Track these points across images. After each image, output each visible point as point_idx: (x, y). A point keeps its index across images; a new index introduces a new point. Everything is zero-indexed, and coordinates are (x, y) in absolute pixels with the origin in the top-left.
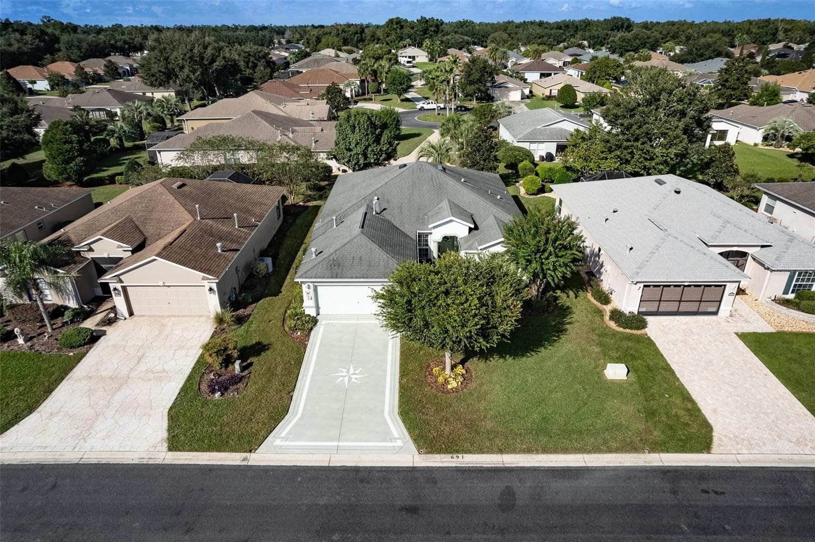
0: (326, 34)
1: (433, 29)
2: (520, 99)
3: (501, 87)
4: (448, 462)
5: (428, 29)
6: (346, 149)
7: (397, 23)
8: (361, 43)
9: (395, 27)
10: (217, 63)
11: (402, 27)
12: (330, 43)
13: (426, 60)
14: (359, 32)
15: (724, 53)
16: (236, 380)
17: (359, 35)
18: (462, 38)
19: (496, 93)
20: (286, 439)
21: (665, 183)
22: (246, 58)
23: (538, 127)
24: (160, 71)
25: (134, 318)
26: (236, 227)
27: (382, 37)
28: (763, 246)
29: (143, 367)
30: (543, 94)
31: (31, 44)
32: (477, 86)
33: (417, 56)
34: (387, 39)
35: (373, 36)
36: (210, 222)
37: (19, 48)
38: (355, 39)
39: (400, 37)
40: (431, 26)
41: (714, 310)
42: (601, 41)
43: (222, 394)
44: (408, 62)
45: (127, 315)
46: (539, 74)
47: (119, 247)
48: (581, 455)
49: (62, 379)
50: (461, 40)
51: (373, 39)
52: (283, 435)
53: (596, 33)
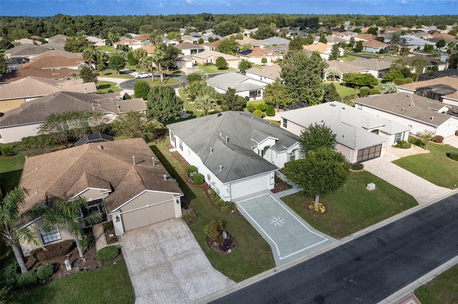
1: (98, 23)
2: (192, 67)
3: (180, 60)
4: (350, 239)
5: (94, 23)
6: (160, 109)
7: (69, 19)
9: (69, 22)
11: (74, 22)
13: (104, 44)
14: (40, 25)
15: (275, 34)
17: (40, 28)
18: (121, 29)
19: (178, 64)
21: (336, 105)
23: (237, 84)
26: (154, 165)
27: (60, 29)
28: (383, 126)
29: (169, 254)
30: (203, 63)
32: (169, 61)
33: (97, 42)
34: (64, 30)
35: (52, 28)
36: (140, 165)
40: (96, 21)
41: (378, 155)
42: (203, 27)
43: (231, 250)
45: (123, 233)
46: (190, 50)
47: (102, 191)
50: (121, 30)
51: (53, 30)
53: (200, 23)
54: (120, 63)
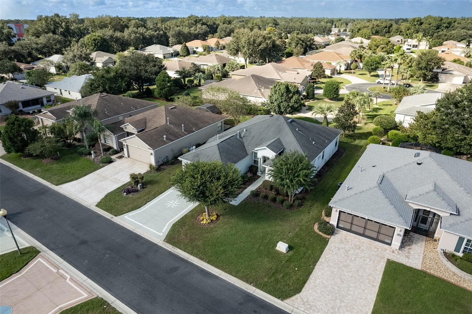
0: (365, 27)
1: (445, 25)
2: (461, 83)
3: (447, 73)
4: (170, 248)
5: (441, 26)
7: (418, 21)
8: (388, 34)
9: (416, 23)
10: (261, 46)
12: (364, 34)
14: (388, 26)
16: (137, 191)
17: (387, 29)
20: (129, 217)
21: (419, 156)
22: (297, 41)
23: (417, 106)
24: (234, 48)
25: (129, 158)
26: (183, 131)
27: (403, 30)
28: (451, 214)
29: (115, 176)
31: (204, 30)
32: (423, 71)
34: (407, 32)
36: (172, 126)
37: (199, 32)
38: (384, 31)
39: (417, 30)
40: (444, 23)
43: (127, 194)
44: (408, 49)
45: (127, 157)
47: (134, 129)
48: (221, 271)
49: (92, 172)
50: (465, 34)
51: (396, 31)
52: (130, 215)
54: (371, 66)
